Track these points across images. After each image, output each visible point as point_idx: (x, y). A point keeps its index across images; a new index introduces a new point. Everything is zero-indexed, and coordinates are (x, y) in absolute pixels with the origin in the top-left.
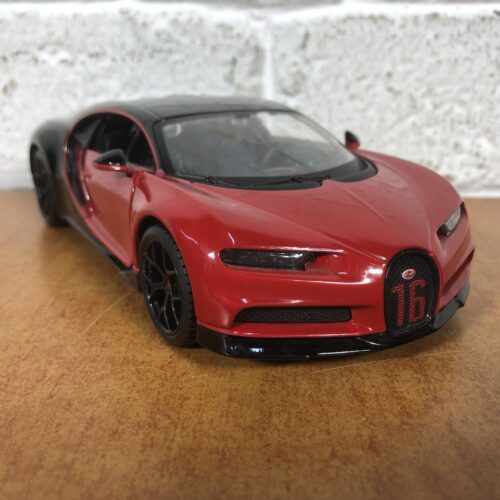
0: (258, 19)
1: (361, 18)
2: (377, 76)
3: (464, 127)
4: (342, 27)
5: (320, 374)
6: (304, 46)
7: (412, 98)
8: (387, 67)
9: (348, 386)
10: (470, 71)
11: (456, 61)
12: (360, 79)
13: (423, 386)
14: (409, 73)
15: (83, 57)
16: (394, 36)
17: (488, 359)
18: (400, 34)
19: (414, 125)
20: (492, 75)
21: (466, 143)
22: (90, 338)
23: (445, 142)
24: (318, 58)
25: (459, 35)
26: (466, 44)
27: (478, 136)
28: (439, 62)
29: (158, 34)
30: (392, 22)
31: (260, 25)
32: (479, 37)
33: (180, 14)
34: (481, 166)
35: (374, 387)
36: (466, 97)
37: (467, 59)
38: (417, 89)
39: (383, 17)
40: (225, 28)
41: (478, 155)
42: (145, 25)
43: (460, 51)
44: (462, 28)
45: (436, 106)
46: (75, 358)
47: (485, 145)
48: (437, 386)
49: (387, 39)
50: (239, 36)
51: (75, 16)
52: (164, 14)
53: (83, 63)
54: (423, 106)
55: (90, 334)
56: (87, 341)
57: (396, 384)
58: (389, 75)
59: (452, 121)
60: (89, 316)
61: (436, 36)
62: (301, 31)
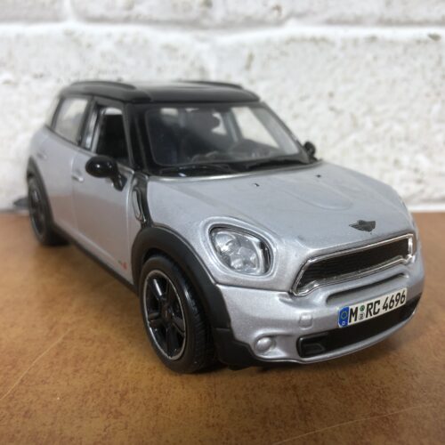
0: (203, 40)
1: (303, 40)
3: (403, 144)
6: (248, 67)
7: (353, 117)
12: (302, 99)
15: (26, 78)
19: (356, 143)
20: (428, 95)
21: (405, 160)
23: (385, 159)
24: (262, 79)
27: (416, 152)
28: (379, 83)
29: (103, 55)
31: (204, 47)
33: (124, 35)
34: (419, 182)
36: (404, 115)
39: (324, 40)
40: (170, 49)
41: (416, 171)
42: (89, 46)
44: (399, 50)
45: (376, 125)
47: (423, 161)
50: (184, 57)
51: (19, 37)
52: (109, 36)
53: (27, 84)
58: (331, 95)
59: (392, 139)
61: (375, 58)
62: (246, 53)
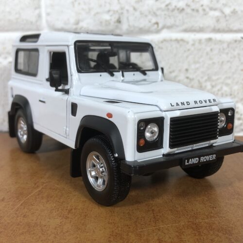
2: (180, 71)
4: (161, 45)
5: (141, 232)
8: (185, 66)
9: (156, 238)
10: (230, 67)
11: (223, 62)
13: (197, 237)
14: (197, 69)
16: (189, 50)
17: (234, 223)
18: (192, 49)
22: (17, 213)
25: (224, 49)
26: (227, 54)
30: (188, 43)
32: (234, 50)
35: (170, 238)
37: (228, 61)
38: (202, 78)
43: (224, 57)
46: (8, 223)
48: (205, 237)
49: (185, 51)
54: (206, 87)
55: (17, 211)
56: (16, 214)
57: (183, 237)
60: (18, 201)
